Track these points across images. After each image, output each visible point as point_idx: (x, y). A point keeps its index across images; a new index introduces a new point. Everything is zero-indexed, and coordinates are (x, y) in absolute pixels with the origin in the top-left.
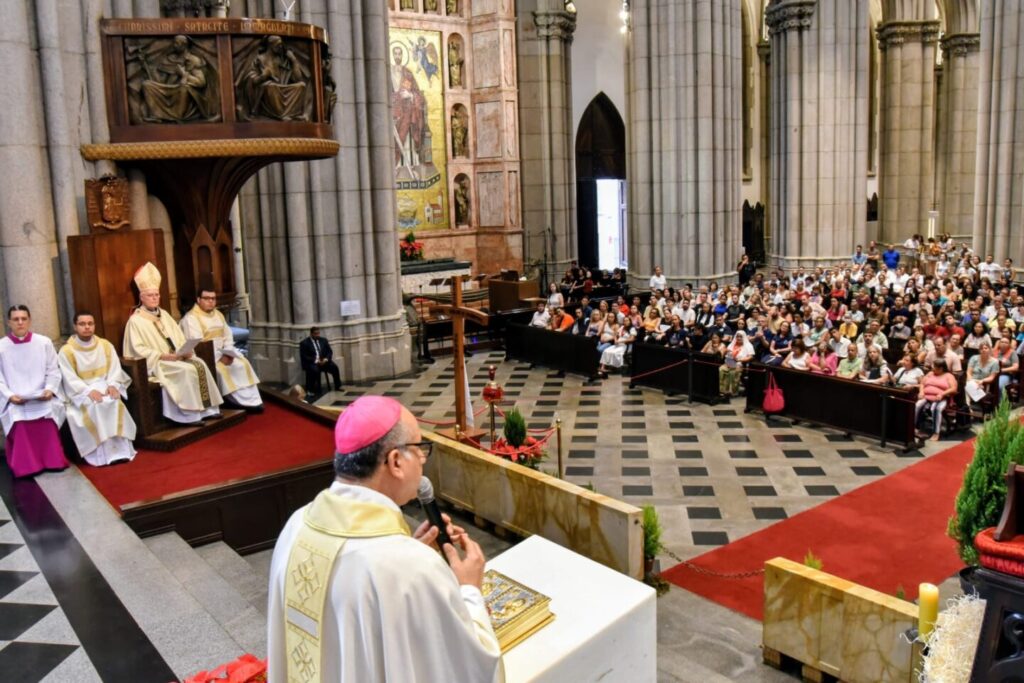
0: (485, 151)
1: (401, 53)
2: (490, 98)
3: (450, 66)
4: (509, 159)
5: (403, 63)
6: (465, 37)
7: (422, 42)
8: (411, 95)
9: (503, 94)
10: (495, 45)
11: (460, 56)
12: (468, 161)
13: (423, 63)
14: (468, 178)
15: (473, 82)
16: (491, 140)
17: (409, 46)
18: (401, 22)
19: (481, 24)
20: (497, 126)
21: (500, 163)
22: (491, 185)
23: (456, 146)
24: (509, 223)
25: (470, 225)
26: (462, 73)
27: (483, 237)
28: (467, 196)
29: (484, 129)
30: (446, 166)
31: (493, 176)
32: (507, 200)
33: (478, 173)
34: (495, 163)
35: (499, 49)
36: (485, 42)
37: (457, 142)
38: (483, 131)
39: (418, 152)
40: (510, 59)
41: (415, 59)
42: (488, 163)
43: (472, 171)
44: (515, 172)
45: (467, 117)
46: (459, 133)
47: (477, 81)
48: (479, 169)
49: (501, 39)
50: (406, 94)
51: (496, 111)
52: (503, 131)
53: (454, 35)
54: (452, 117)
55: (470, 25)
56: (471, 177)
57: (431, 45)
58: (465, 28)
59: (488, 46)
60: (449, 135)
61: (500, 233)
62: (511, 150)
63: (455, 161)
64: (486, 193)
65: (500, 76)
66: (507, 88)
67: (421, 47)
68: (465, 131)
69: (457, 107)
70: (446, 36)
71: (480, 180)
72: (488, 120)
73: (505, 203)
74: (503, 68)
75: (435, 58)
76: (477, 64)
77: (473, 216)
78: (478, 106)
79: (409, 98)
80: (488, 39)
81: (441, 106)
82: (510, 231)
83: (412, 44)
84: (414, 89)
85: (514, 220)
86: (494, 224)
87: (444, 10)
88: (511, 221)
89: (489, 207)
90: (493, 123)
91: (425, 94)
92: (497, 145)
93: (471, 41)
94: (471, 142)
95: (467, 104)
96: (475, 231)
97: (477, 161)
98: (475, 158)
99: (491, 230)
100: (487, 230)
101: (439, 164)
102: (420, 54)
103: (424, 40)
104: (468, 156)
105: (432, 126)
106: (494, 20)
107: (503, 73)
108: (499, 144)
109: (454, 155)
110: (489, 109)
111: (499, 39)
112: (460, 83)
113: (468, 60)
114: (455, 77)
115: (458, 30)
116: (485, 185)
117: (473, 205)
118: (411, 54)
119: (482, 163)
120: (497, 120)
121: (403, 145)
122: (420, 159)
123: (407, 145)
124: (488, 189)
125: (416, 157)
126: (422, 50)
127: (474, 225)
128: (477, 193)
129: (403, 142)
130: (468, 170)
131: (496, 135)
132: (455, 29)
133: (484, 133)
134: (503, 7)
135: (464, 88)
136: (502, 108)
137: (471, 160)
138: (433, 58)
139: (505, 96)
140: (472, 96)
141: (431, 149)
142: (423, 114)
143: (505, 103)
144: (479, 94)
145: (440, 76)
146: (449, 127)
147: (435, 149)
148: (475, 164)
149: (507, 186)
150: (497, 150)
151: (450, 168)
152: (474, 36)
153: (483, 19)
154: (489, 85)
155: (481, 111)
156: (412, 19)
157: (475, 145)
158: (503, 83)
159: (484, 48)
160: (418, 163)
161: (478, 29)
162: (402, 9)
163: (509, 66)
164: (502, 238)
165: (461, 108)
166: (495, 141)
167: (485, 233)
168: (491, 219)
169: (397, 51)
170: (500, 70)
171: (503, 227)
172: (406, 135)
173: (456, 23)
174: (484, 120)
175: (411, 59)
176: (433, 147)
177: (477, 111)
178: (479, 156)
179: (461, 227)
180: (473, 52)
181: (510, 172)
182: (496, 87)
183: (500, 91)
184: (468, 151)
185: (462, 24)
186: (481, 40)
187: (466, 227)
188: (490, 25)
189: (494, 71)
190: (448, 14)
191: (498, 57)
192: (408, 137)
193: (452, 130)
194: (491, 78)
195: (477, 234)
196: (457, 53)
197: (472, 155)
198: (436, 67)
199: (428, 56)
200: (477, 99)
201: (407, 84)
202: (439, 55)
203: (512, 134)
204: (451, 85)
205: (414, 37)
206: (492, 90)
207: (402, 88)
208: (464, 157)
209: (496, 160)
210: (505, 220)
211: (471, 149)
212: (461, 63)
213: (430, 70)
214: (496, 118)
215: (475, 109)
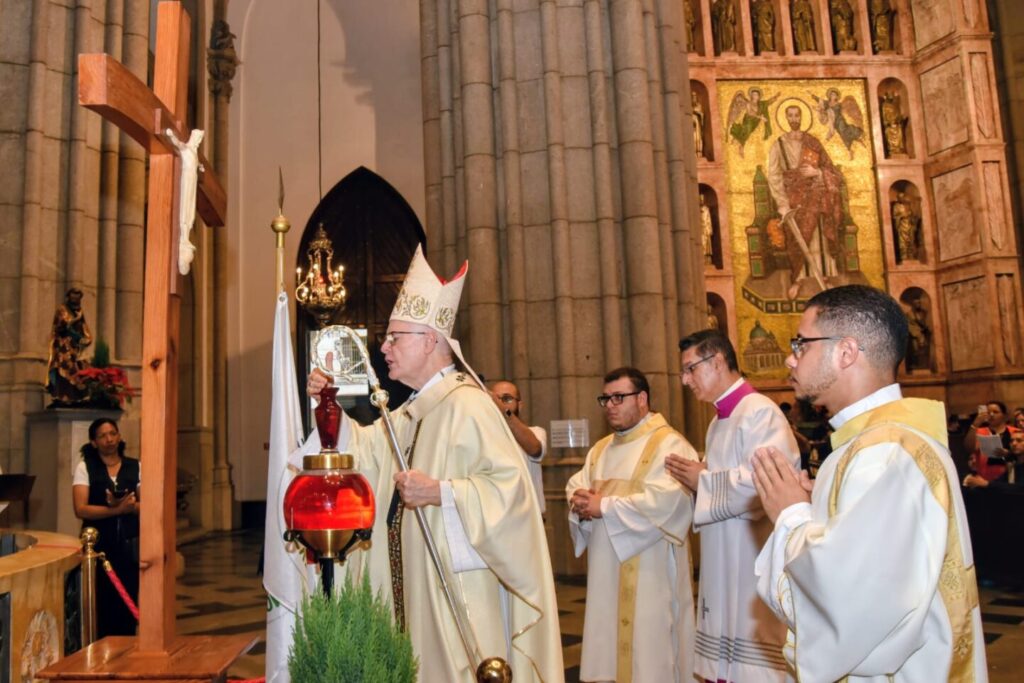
0: (954, 248)
1: (800, 112)
2: (956, 163)
3: (883, 128)
4: (996, 253)
5: (803, 128)
6: (908, 82)
7: (834, 97)
8: (820, 173)
9: (977, 151)
10: (957, 81)
11: (903, 112)
12: (925, 267)
13: (836, 126)
14: (928, 296)
15: (927, 146)
16: (961, 229)
17: (812, 103)
18: (797, 69)
19: (932, 56)
20: (970, 204)
21: (979, 262)
22: (967, 302)
23: (903, 245)
24: (1002, 361)
25: (934, 370)
26: (906, 136)
27: (957, 388)
28: (927, 324)
29: (949, 214)
30: (885, 276)
31: (970, 286)
32: (997, 322)
33: (944, 285)
34: (970, 264)
35: (963, 83)
36: (941, 80)
37: (903, 239)
38: (947, 218)
39: (833, 256)
40: (984, 97)
41: (823, 121)
42: (959, 266)
43: (932, 284)
44: (1010, 275)
45: (919, 199)
46: (906, 226)
47: (933, 143)
48: (944, 278)
49: (967, 68)
50: (810, 171)
51: (967, 181)
52: (981, 210)
53: (888, 82)
54: (893, 204)
55: (914, 64)
56: (932, 292)
57: (850, 99)
58: (908, 69)
59: (945, 86)
60: (888, 228)
61: (986, 379)
62: (999, 239)
63: (900, 268)
64: (958, 316)
65: (968, 125)
66: (983, 141)
67: (833, 104)
68: (918, 224)
69: (900, 186)
70: (874, 83)
71: (948, 296)
72: (955, 197)
73: (992, 328)
74: (973, 112)
75: (858, 118)
76: (930, 119)
77: (939, 354)
78: (936, 182)
79: (816, 176)
80: (945, 75)
81: (871, 187)
82: (1006, 373)
83: (817, 99)
84: (823, 162)
85: (1012, 355)
86: (976, 365)
87: (867, 46)
88: (1007, 358)
89: (966, 338)
90: (963, 201)
91: (843, 170)
92: (974, 234)
93: (919, 87)
94: (928, 238)
95: (917, 178)
96: (943, 379)
97: (941, 266)
98: (938, 261)
99: (972, 376)
100: (965, 376)
101: (873, 275)
102: (831, 113)
103: (838, 94)
104: (924, 261)
105: (857, 218)
106: (952, 44)
107: (974, 119)
108: (976, 233)
109: (898, 260)
110: (954, 181)
111: (962, 68)
112: (904, 151)
113: (914, 115)
114: (895, 142)
115: (895, 73)
116: (956, 303)
117: (938, 337)
118: (816, 114)
119: (950, 268)
120: (969, 196)
121: (808, 245)
122: (838, 267)
123: (815, 245)
124: (962, 309)
125: (831, 263)
126: (835, 109)
127: (941, 369)
128: (944, 317)
129: (808, 243)
130: (926, 281)
131: (969, 220)
132: (889, 72)
133: (948, 220)
134: (966, 21)
135: (912, 156)
136: (976, 174)
137: (931, 266)
138: (854, 118)
139: (979, 155)
140: (926, 167)
141: (856, 251)
142: (841, 199)
143: (980, 167)
144: (937, 161)
145: (867, 142)
146: (886, 216)
147: (864, 251)
148: (937, 273)
149: (995, 299)
150: (972, 242)
151: (891, 278)
152: (923, 77)
153: (934, 47)
154: (952, 143)
155: (943, 186)
156: (814, 64)
157: (936, 242)
158: (976, 135)
159: (940, 90)
160: (835, 273)
161: (929, 65)
162: (797, 52)
163: (984, 107)
164: (992, 387)
165: (908, 189)
166: (970, 230)
167: (961, 381)
168: (970, 357)
169: (794, 111)
170: (968, 116)
171: (992, 368)
172: (813, 229)
173: (890, 64)
174: (947, 199)
175: (817, 120)
176: (860, 249)
177: (936, 188)
178: (943, 258)
179: (916, 372)
180: (921, 101)
181: (999, 276)
182: (964, 144)
183: (971, 148)
184: (925, 252)
185: (901, 65)
186: (933, 81)
187: (927, 372)
188: (946, 54)
189: (959, 120)
190: (875, 52)
191: (963, 97)
192: (816, 233)
193: (893, 222)
194: (956, 131)
195: (947, 384)
196: (897, 108)
197: (932, 260)
198: (860, 130)
199: (846, 116)
200: (934, 169)
201: (811, 156)
202: (863, 111)
203: (999, 214)
204: (887, 155)
205: (822, 91)
206: (958, 149)
207: (802, 163)
208: (917, 262)
209: (972, 258)
210: (995, 358)
211: (929, 248)
212: (904, 123)
213: (850, 136)
214: (967, 192)
215: (932, 185)
